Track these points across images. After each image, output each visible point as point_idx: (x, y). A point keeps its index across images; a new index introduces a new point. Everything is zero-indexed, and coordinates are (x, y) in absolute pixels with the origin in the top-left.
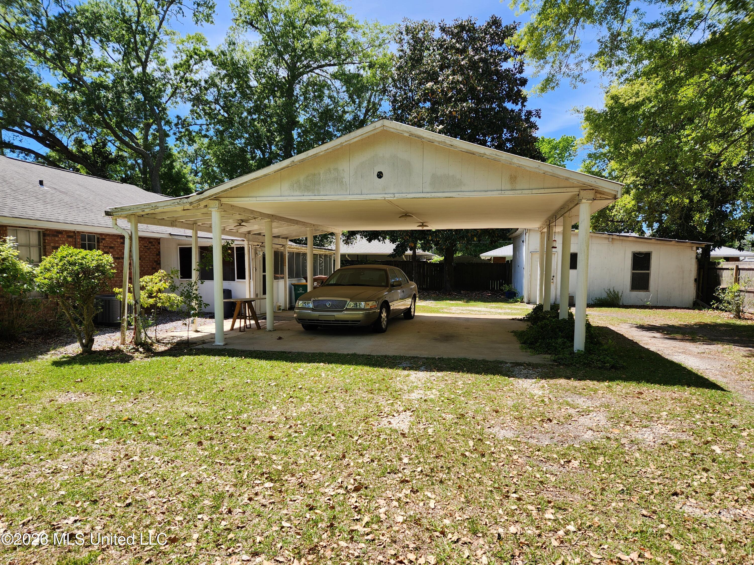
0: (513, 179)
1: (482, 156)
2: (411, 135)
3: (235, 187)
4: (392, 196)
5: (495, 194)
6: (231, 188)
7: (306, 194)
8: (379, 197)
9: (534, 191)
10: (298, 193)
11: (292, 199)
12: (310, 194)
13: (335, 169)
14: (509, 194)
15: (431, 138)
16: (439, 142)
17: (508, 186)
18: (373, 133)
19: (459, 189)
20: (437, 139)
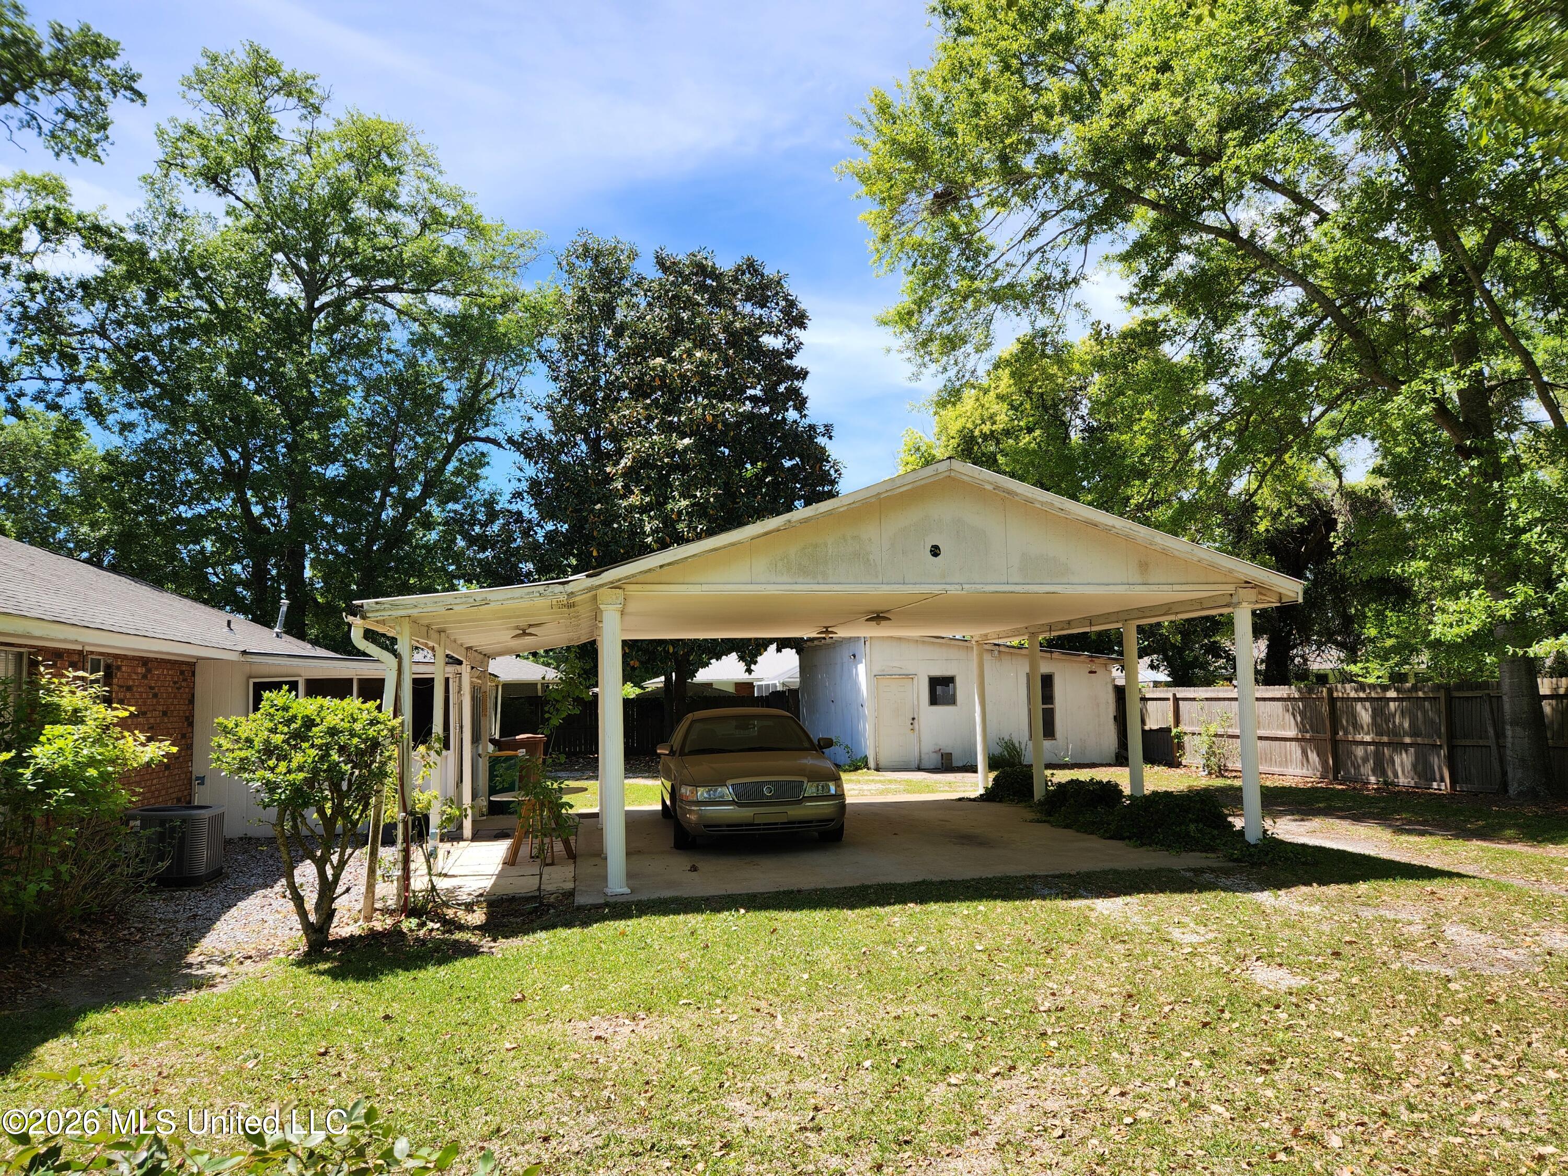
0: (1144, 566)
1: (1108, 529)
2: (997, 488)
3: (669, 564)
4: (960, 588)
5: (1120, 590)
6: (661, 567)
7: (801, 580)
8: (936, 589)
9: (1176, 587)
10: (785, 578)
11: (772, 590)
12: (806, 581)
13: (854, 538)
14: (1140, 590)
15: (1030, 495)
16: (1042, 503)
17: (1137, 578)
18: (932, 480)
19: (1066, 581)
20: (1040, 499)
